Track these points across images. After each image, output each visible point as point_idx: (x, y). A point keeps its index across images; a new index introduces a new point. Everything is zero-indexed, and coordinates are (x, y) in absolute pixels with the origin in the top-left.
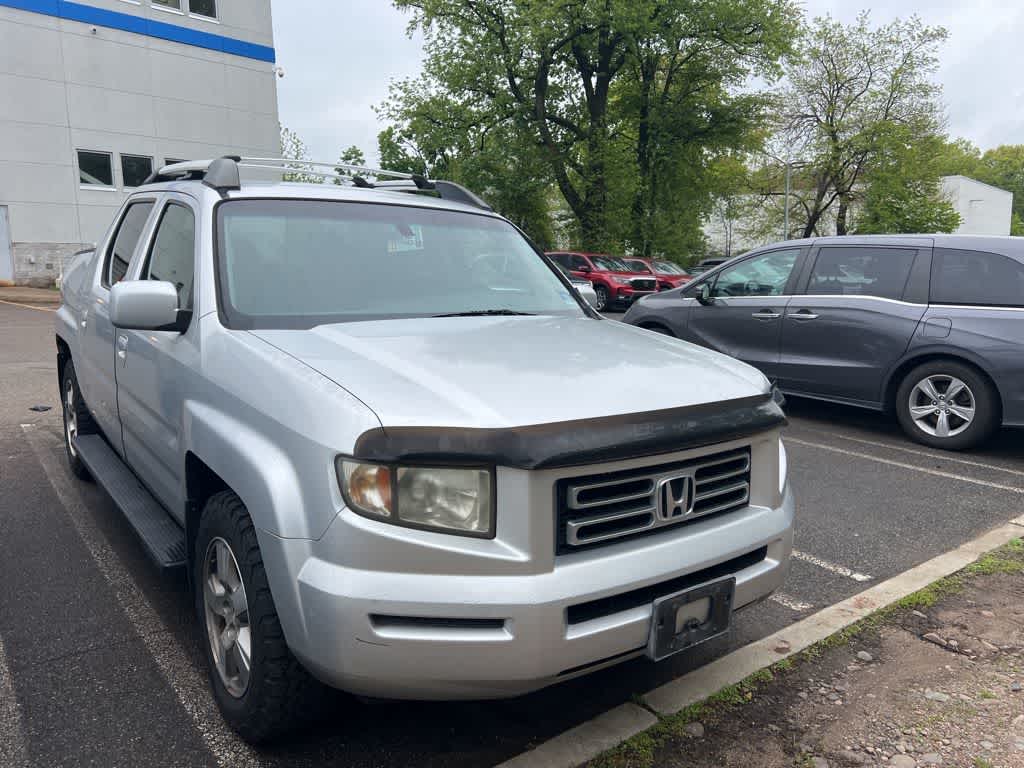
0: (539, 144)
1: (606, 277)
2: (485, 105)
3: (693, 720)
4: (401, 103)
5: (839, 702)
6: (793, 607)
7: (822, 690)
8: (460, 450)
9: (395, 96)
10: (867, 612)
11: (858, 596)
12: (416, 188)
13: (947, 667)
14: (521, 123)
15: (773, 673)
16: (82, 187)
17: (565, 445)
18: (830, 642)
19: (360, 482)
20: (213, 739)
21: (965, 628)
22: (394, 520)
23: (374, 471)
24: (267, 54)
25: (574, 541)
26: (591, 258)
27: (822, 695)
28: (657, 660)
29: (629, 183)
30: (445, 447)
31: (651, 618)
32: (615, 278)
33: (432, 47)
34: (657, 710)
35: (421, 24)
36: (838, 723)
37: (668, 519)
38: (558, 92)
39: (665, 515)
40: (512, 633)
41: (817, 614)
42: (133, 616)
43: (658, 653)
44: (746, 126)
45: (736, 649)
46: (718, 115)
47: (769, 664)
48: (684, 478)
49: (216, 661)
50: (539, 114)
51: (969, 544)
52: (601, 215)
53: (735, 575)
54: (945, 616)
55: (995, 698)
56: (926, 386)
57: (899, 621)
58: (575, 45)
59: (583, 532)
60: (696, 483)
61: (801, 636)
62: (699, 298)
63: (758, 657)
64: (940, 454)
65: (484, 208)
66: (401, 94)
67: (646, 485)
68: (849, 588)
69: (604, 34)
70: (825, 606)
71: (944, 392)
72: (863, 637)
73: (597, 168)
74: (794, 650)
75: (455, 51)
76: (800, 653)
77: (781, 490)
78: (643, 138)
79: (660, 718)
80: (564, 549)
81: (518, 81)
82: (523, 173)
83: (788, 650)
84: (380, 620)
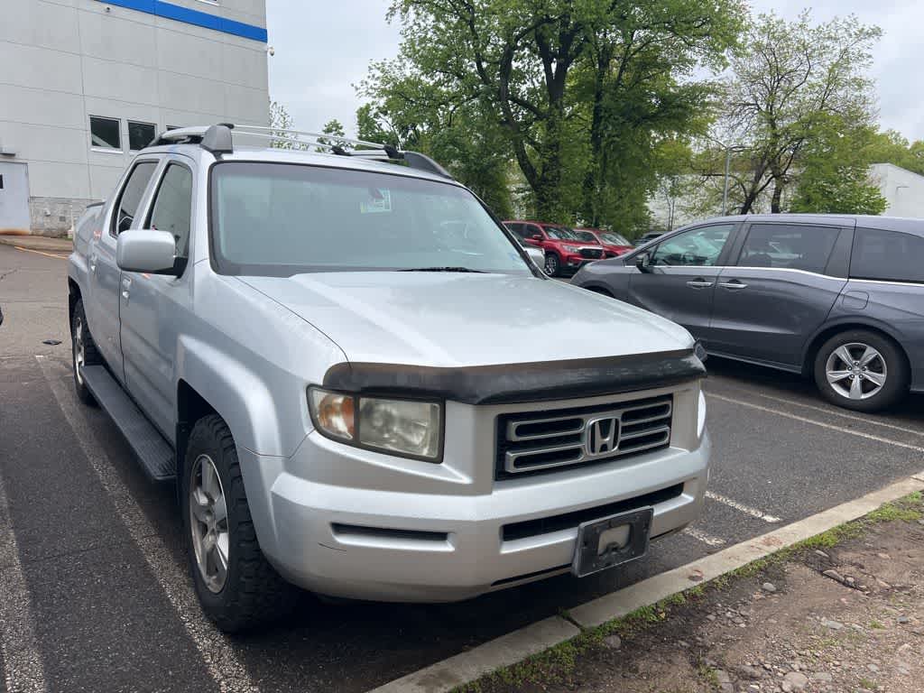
0: (502, 123)
1: (558, 245)
2: (454, 86)
3: (611, 633)
4: (378, 82)
5: (743, 625)
6: (708, 542)
7: (729, 614)
8: (415, 385)
9: (373, 76)
10: (774, 549)
11: (766, 535)
12: (387, 158)
13: (843, 600)
14: (486, 103)
15: (686, 598)
16: (92, 149)
17: (507, 384)
18: (738, 574)
19: (327, 409)
20: (194, 628)
21: (862, 567)
22: (356, 443)
23: (340, 400)
24: (260, 35)
25: (511, 469)
26: (544, 228)
27: (729, 618)
28: (580, 576)
29: (582, 161)
30: (402, 382)
31: (577, 540)
32: (566, 247)
33: (409, 32)
34: (580, 622)
35: (399, 11)
36: (740, 643)
37: (595, 454)
38: (520, 76)
39: (593, 451)
40: (453, 545)
41: (728, 550)
42: (128, 522)
43: (582, 570)
44: (692, 112)
45: (654, 575)
46: (667, 101)
47: (683, 589)
48: (611, 420)
49: (199, 562)
50: (503, 95)
51: (871, 495)
52: (555, 189)
53: (653, 507)
54: (843, 556)
55: (884, 628)
56: (843, 353)
57: (802, 558)
58: (538, 33)
59: (519, 461)
60: (621, 424)
61: (713, 567)
62: (640, 266)
63: (673, 583)
64: (852, 415)
65: (447, 177)
66: (378, 74)
67: (578, 423)
68: (759, 528)
69: (566, 24)
70: (736, 543)
71: (859, 359)
72: (768, 570)
73: (554, 146)
74: (706, 579)
75: (428, 36)
76: (711, 582)
77: (699, 434)
78: (597, 119)
79: (583, 631)
80: (502, 476)
81: (484, 65)
82: (485, 150)
83: (700, 578)
84: (340, 528)
